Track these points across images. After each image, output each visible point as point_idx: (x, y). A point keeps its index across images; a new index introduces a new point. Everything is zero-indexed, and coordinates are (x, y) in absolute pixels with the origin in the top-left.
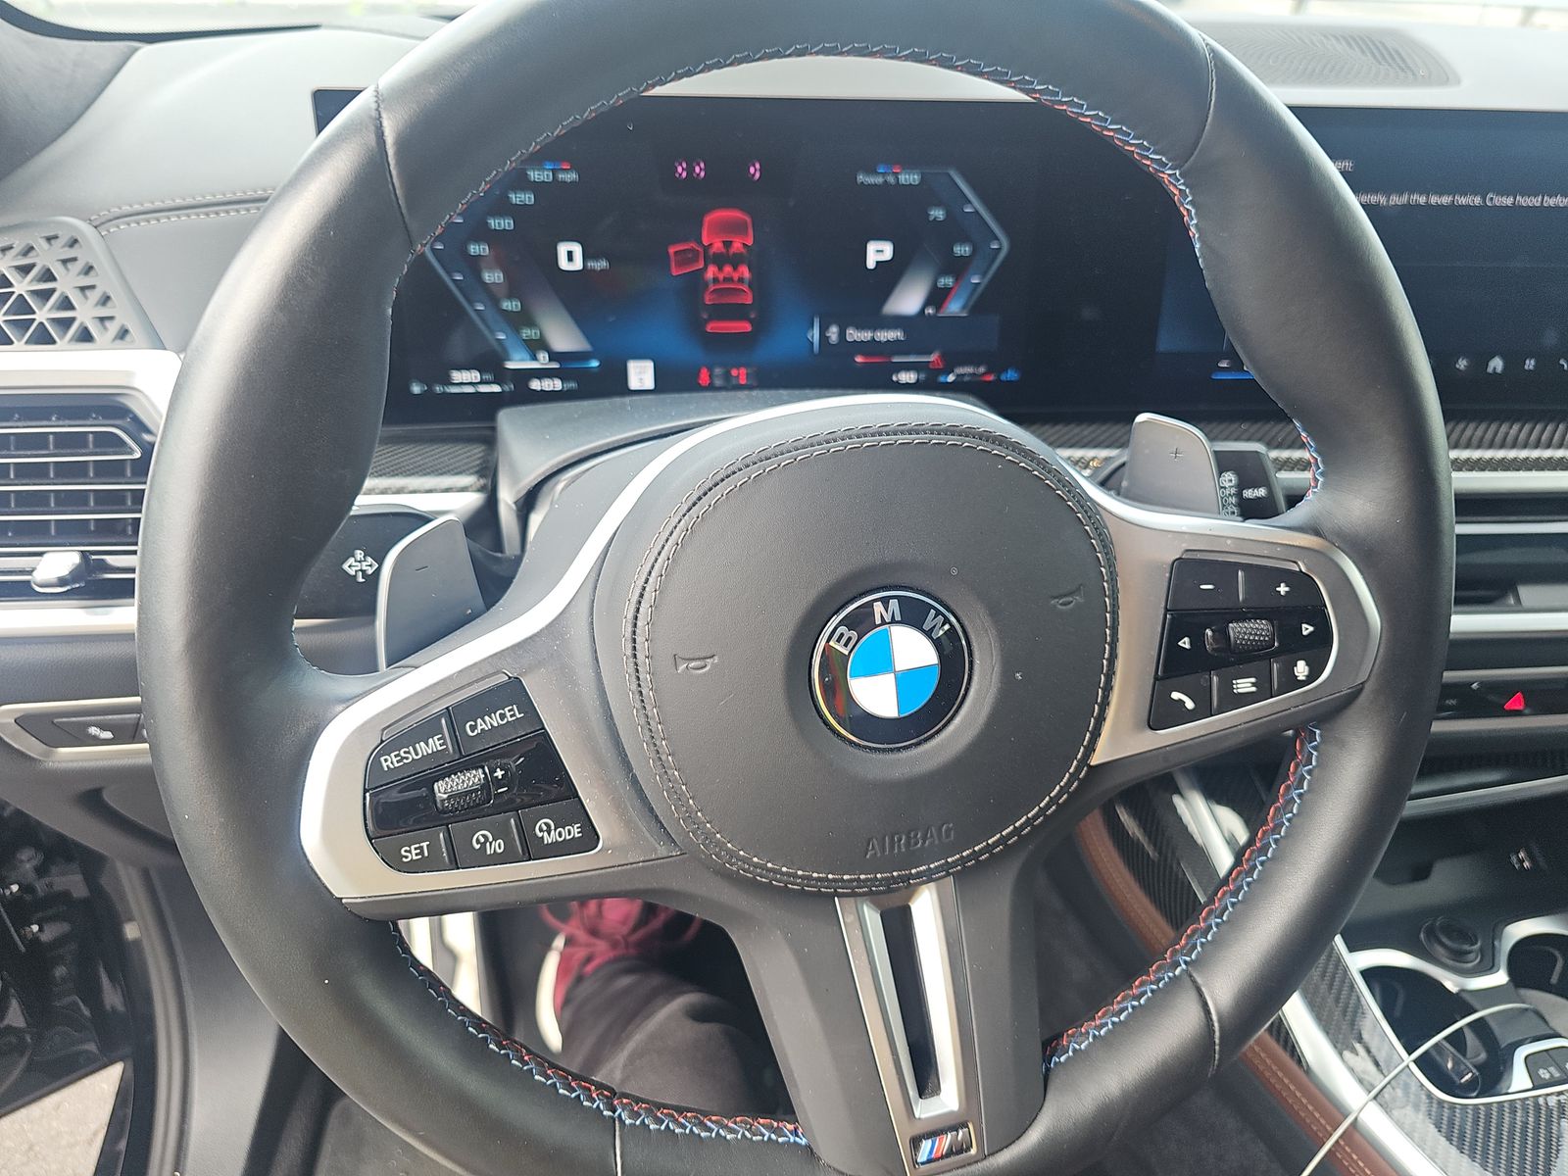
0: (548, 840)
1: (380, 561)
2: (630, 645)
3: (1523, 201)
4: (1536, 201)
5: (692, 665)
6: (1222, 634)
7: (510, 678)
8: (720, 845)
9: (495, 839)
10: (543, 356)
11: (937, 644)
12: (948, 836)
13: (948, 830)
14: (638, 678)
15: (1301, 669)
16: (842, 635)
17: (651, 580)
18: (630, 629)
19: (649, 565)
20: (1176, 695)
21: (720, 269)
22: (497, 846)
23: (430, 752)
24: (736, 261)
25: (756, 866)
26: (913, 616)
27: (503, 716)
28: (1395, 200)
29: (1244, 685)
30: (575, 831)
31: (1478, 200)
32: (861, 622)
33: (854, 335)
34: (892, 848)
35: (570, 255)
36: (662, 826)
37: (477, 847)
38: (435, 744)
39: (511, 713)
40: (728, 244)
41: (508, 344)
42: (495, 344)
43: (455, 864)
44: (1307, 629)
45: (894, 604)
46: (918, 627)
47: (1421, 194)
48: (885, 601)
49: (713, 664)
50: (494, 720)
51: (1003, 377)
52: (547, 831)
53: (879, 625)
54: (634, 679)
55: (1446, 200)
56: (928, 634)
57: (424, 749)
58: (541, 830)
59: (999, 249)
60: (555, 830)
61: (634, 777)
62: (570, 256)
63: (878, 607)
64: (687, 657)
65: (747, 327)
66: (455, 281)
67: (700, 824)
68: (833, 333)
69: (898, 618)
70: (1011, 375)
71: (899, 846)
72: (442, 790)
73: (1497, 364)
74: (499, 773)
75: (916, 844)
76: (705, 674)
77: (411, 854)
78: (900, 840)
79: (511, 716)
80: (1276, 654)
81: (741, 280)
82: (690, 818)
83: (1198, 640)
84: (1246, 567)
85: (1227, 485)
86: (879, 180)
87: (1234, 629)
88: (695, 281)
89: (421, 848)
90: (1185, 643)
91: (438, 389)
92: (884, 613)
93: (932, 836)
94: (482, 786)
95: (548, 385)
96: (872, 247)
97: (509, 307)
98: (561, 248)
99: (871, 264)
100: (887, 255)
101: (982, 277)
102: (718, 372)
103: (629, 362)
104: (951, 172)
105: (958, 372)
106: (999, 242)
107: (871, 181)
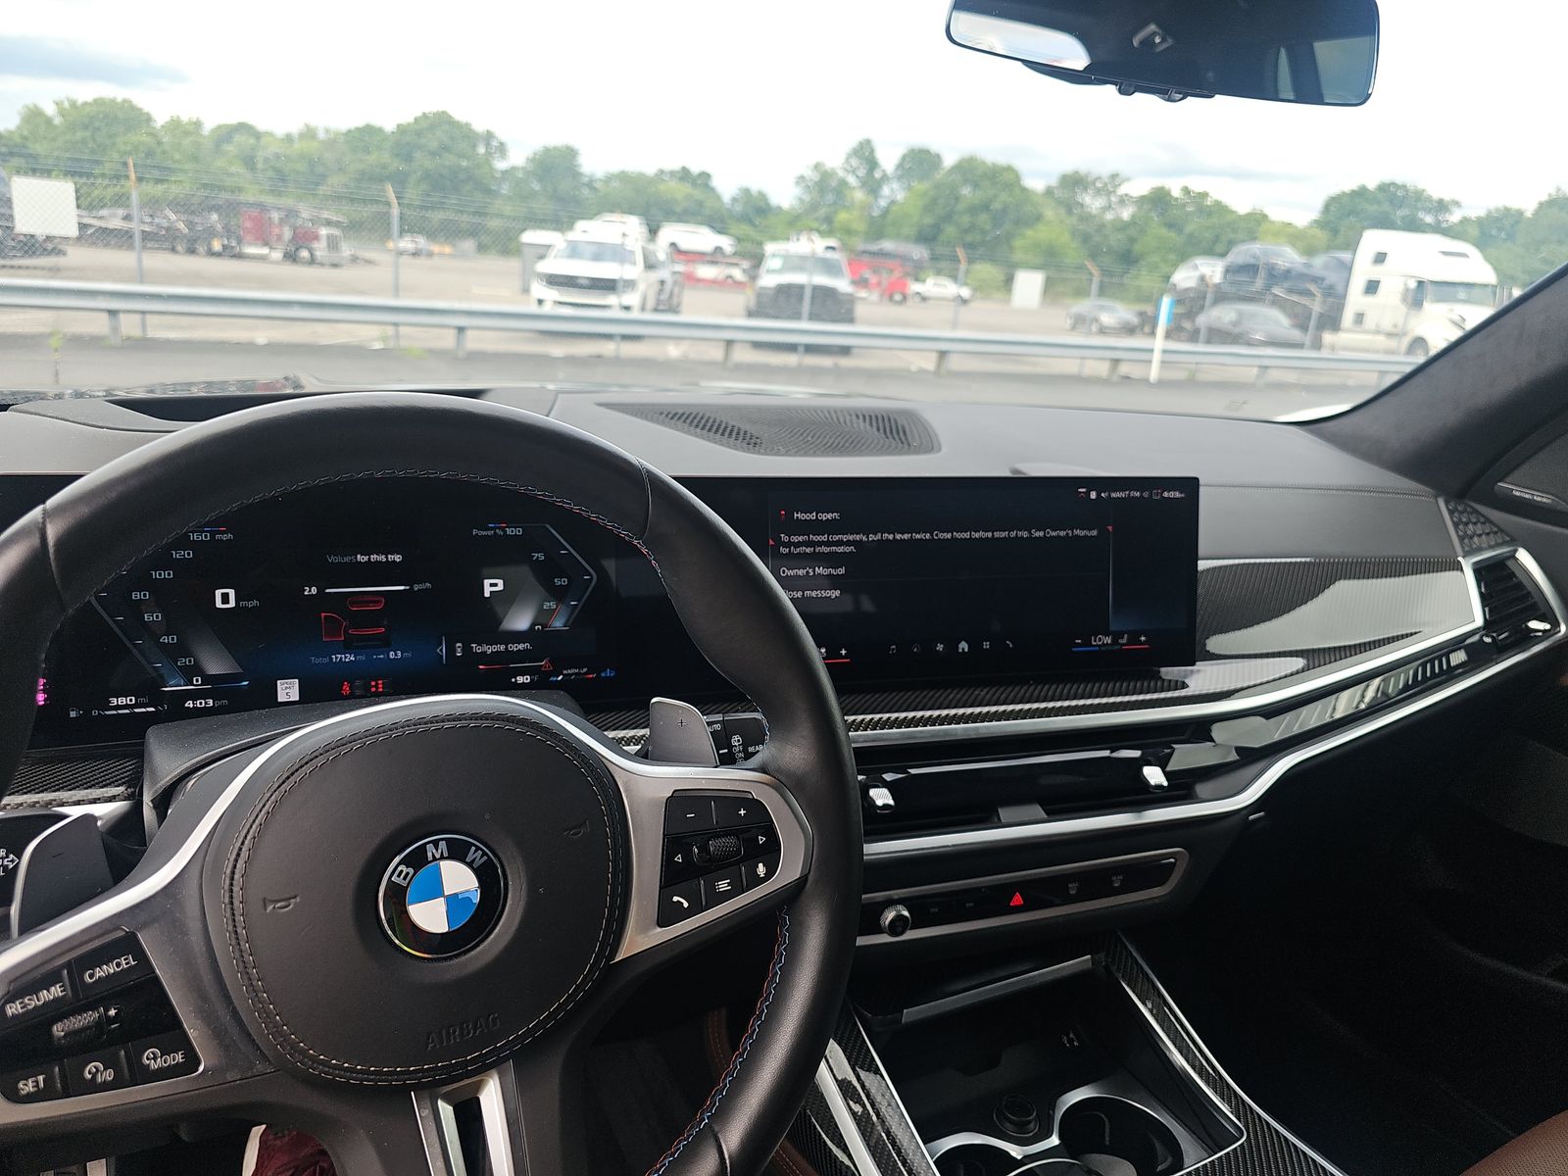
0: (154, 1065)
1: (19, 857)
2: (227, 895)
3: (958, 535)
4: (966, 535)
5: (279, 905)
6: (704, 849)
7: (127, 932)
8: (303, 1052)
9: (105, 1069)
10: (197, 680)
11: (477, 872)
12: (495, 1025)
13: (494, 1020)
14: (234, 920)
15: (761, 869)
16: (402, 871)
17: (246, 842)
18: (228, 882)
19: (245, 831)
20: (675, 899)
22: (109, 1075)
23: (51, 998)
25: (335, 1067)
26: (457, 853)
27: (118, 965)
28: (872, 537)
29: (723, 886)
30: (179, 1057)
31: (928, 536)
32: (418, 860)
33: (477, 649)
34: (449, 1040)
35: (225, 596)
36: (259, 1048)
37: (90, 1076)
38: (56, 991)
39: (126, 962)
41: (164, 672)
42: (151, 671)
43: (66, 1094)
44: (762, 840)
45: (443, 845)
46: (462, 860)
47: (889, 534)
48: (436, 843)
49: (295, 903)
50: (110, 969)
51: (603, 675)
52: (153, 1059)
53: (431, 862)
54: (230, 922)
55: (906, 536)
56: (470, 865)
57: (45, 996)
58: (148, 1059)
60: (161, 1057)
61: (234, 1008)
62: (225, 598)
63: (430, 847)
64: (274, 899)
66: (116, 622)
67: (286, 1037)
68: (459, 648)
69: (446, 854)
70: (608, 673)
71: (455, 1038)
72: (58, 1030)
73: (964, 646)
74: (112, 1012)
75: (469, 1033)
76: (287, 912)
77: (27, 1087)
78: (454, 1032)
79: (126, 964)
80: (742, 860)
82: (277, 1032)
83: (687, 855)
84: (715, 798)
85: (737, 744)
86: (491, 533)
87: (712, 845)
89: (37, 1082)
90: (679, 859)
91: (95, 713)
92: (434, 851)
93: (481, 1026)
94: (97, 1023)
95: (201, 703)
96: (487, 582)
97: (166, 641)
98: (217, 592)
99: (487, 595)
100: (500, 587)
101: (578, 601)
102: (358, 683)
103: (279, 682)
104: (548, 526)
105: (565, 672)
106: (590, 574)
107: (485, 533)
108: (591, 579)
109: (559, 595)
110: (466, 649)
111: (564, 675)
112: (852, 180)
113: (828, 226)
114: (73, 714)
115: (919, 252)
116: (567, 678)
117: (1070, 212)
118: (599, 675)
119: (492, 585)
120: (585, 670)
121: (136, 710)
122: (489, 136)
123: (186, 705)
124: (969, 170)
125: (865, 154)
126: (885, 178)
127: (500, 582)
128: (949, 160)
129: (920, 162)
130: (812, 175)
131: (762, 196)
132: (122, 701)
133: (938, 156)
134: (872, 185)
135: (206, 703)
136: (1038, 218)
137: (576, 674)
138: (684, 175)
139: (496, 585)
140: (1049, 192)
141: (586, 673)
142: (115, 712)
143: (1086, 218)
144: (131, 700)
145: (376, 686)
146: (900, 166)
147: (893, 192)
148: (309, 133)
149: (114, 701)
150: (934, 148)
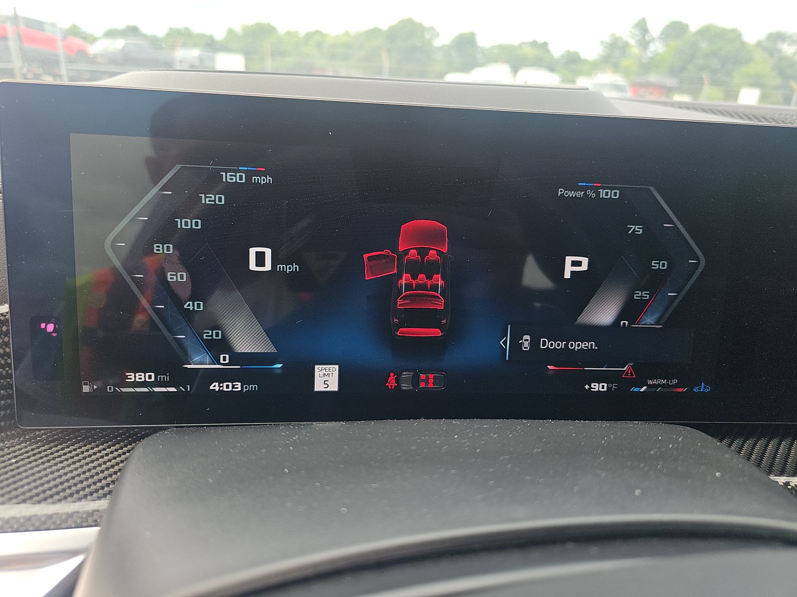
10: (225, 358)
21: (414, 277)
24: (430, 269)
33: (547, 344)
35: (260, 258)
40: (423, 252)
41: (188, 344)
42: (173, 343)
51: (696, 390)
59: (696, 266)
65: (438, 333)
66: (134, 279)
68: (526, 342)
70: (703, 388)
81: (435, 288)
86: (580, 194)
88: (388, 286)
91: (110, 389)
95: (228, 386)
96: (569, 259)
97: (191, 308)
98: (251, 250)
99: (567, 275)
100: (584, 267)
101: (679, 292)
102: (405, 375)
103: (316, 367)
104: (652, 189)
105: (650, 382)
106: (697, 259)
107: (572, 194)
108: (698, 263)
109: (655, 283)
110: (534, 343)
111: (649, 386)
112: (632, 42)
113: (616, 68)
114: (86, 389)
115: (670, 82)
116: (651, 390)
117: (771, 54)
118: (690, 391)
119: (575, 264)
120: (675, 381)
121: (156, 389)
122: (432, 29)
123: (211, 387)
124: (708, 32)
125: (642, 27)
126: (653, 40)
127: (585, 261)
128: (694, 28)
129: (676, 30)
130: (608, 39)
131: (577, 54)
132: (140, 377)
133: (687, 26)
134: (644, 44)
135: (233, 387)
136: (750, 60)
137: (663, 386)
138: (534, 44)
139: (579, 264)
140: (759, 44)
141: (676, 386)
142: (131, 390)
143: (782, 58)
144: (150, 377)
145: (426, 381)
146: (663, 33)
147: (657, 47)
148: (347, 34)
149: (132, 377)
150: (684, 21)
